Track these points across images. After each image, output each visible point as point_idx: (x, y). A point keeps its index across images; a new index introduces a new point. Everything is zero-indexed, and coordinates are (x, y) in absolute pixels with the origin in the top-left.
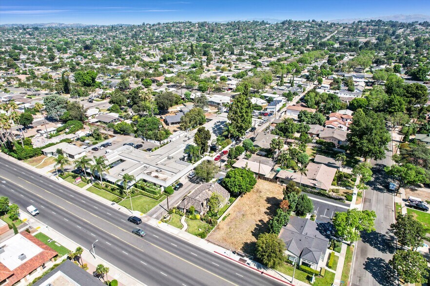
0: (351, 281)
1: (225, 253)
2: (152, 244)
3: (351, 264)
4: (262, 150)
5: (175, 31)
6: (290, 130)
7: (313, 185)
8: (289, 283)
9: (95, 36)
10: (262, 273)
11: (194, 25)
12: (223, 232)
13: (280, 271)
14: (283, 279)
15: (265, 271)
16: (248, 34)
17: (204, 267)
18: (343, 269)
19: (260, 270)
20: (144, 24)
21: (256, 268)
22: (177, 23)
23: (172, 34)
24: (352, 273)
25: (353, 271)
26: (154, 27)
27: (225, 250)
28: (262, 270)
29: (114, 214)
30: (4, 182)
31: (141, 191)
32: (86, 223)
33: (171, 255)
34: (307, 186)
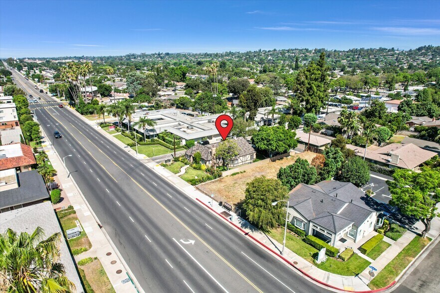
0: (402, 281)
1: (209, 202)
2: (132, 179)
3: (414, 260)
4: (328, 128)
5: (289, 56)
6: (377, 114)
7: (384, 161)
8: (279, 253)
9: (212, 59)
10: (247, 234)
11: (310, 52)
12: (222, 185)
13: (273, 237)
14: (272, 247)
15: (251, 233)
16: (370, 59)
17: (170, 209)
18: (392, 261)
19: (243, 229)
20: (260, 51)
21: (239, 226)
22: (292, 50)
23: (285, 58)
24: (409, 272)
25: (412, 269)
26: (270, 53)
27: (210, 200)
28: (247, 230)
29: (119, 154)
30: (57, 124)
31: (162, 141)
32: (88, 155)
33: (142, 191)
34: (376, 162)
